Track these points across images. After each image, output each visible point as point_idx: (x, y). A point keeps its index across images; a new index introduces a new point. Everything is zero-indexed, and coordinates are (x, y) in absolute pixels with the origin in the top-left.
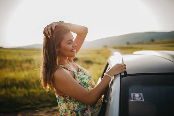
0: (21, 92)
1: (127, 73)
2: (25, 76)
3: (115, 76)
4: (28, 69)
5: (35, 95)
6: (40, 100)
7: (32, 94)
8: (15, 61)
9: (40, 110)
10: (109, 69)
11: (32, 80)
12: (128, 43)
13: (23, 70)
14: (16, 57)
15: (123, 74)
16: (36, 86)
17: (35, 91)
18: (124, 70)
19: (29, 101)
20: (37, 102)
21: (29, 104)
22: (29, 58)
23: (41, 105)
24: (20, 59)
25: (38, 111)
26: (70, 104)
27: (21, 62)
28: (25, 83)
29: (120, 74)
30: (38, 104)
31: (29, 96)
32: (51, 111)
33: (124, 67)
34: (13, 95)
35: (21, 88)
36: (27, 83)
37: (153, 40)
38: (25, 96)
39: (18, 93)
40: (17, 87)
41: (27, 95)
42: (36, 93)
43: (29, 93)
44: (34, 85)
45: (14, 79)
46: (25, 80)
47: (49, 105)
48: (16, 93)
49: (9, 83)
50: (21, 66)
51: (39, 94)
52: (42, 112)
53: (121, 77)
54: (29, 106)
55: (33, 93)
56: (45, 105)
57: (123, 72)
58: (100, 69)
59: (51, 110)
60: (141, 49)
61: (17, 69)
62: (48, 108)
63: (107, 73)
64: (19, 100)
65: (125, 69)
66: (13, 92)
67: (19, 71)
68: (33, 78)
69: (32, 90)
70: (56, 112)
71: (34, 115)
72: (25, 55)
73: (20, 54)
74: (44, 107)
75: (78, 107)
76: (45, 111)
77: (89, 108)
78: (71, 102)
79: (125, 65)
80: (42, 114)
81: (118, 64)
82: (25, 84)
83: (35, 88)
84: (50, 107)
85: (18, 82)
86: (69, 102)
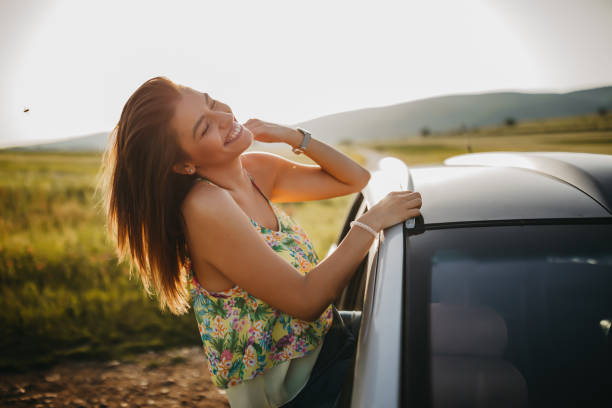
0: (53, 302)
1: (426, 222)
2: (68, 245)
3: (387, 230)
4: (76, 221)
5: (106, 309)
6: (121, 327)
7: (92, 308)
8: (29, 196)
9: (126, 358)
10: (366, 210)
11: (93, 261)
12: (425, 133)
13: (57, 225)
14: (30, 181)
15: (411, 225)
16: (107, 280)
17: (104, 297)
18: (414, 212)
19: (86, 332)
20: (114, 335)
21: (84, 341)
22: (77, 182)
23: (128, 344)
24: (46, 186)
25: (116, 363)
26: (239, 323)
27: (51, 199)
28: (68, 272)
29: (404, 223)
30: (116, 342)
31: (84, 314)
32: (163, 365)
33: (413, 203)
34: (28, 313)
35: (54, 288)
36: (75, 270)
37: (510, 123)
38: (70, 312)
39: (45, 304)
40: (41, 286)
41: (77, 312)
42: (110, 304)
43: (84, 304)
44: (100, 277)
45: (29, 258)
46: (67, 259)
47: (156, 342)
48: (36, 304)
49: (11, 271)
50: (49, 211)
51: (117, 307)
52: (131, 366)
53: (407, 233)
54: (84, 349)
55: (99, 303)
56: (143, 344)
57: (412, 218)
58: (331, 221)
59: (162, 360)
60: (470, 150)
61: (36, 221)
62: (152, 354)
63: (360, 220)
64: (49, 326)
65: (419, 207)
66: (25, 302)
67: (44, 228)
68: (95, 251)
69: (91, 295)
70: (179, 367)
71: (104, 377)
72: (62, 173)
73: (43, 170)
74: (138, 351)
75: (265, 330)
76: (143, 365)
77: (295, 338)
78: (243, 315)
79: (418, 195)
80: (131, 373)
81: (394, 194)
82: (67, 274)
83: (103, 288)
84: (158, 349)
85: (40, 266)
86: (238, 317)
